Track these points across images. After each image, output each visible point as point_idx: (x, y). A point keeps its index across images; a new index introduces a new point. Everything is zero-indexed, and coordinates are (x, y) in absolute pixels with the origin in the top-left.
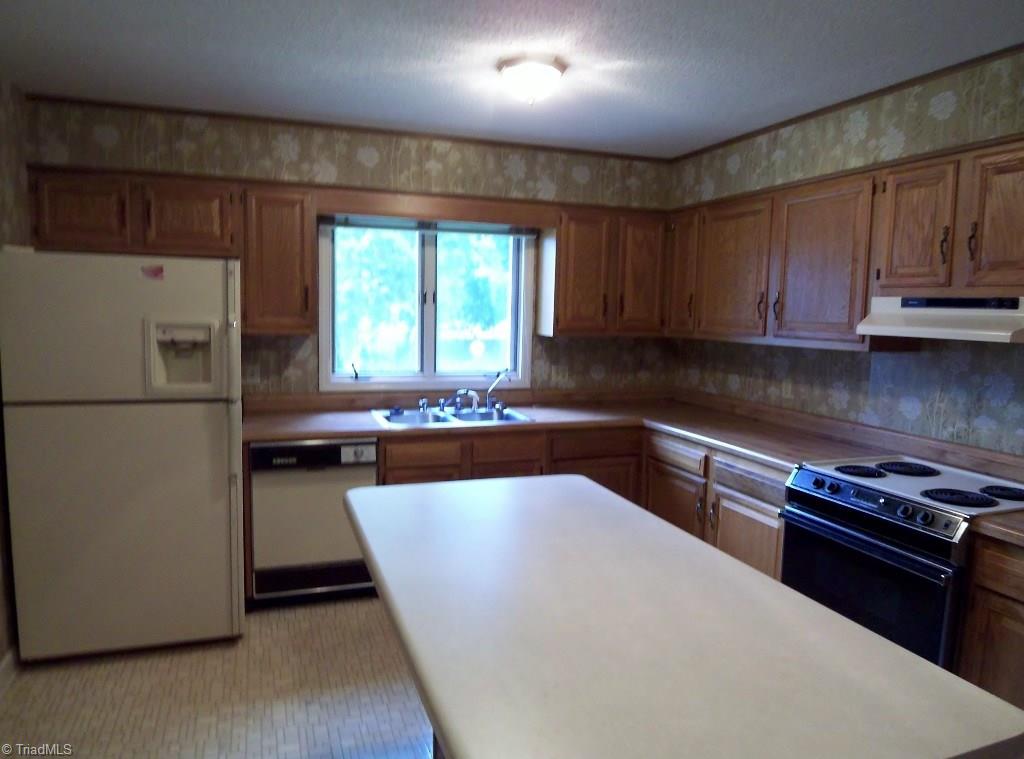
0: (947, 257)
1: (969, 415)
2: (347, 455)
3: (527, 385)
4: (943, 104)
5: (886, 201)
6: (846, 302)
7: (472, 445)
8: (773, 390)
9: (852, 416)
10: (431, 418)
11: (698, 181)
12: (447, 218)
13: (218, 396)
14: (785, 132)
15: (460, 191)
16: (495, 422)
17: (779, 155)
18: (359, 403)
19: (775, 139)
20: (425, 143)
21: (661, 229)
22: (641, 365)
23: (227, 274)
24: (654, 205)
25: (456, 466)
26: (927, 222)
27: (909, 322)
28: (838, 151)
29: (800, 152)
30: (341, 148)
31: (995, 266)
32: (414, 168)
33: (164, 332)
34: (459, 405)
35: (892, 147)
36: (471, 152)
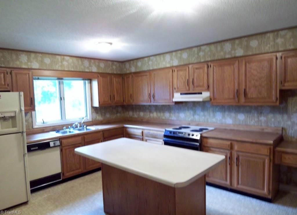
0: (188, 85)
1: (193, 115)
2: (52, 144)
3: (91, 120)
4: (185, 55)
5: (175, 74)
6: (169, 95)
7: (84, 137)
8: (151, 115)
9: (170, 118)
10: (68, 132)
11: (130, 67)
12: (65, 77)
13: (19, 131)
14: (151, 58)
15: (73, 70)
16: (85, 131)
17: (150, 63)
18: (46, 130)
19: (149, 59)
20: (62, 57)
21: (121, 78)
22: (117, 112)
23: (20, 96)
24: (119, 72)
25: (80, 143)
26: (184, 78)
27: (182, 98)
28: (164, 63)
29: (156, 63)
30: (39, 59)
31: (197, 87)
32: (60, 64)
33: (2, 114)
34: (74, 128)
35: (176, 63)
36: (75, 59)
